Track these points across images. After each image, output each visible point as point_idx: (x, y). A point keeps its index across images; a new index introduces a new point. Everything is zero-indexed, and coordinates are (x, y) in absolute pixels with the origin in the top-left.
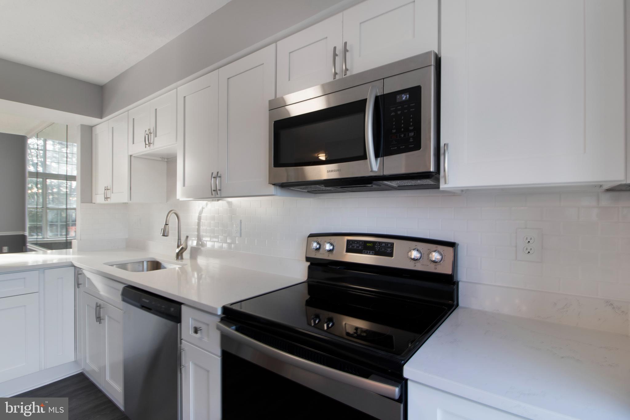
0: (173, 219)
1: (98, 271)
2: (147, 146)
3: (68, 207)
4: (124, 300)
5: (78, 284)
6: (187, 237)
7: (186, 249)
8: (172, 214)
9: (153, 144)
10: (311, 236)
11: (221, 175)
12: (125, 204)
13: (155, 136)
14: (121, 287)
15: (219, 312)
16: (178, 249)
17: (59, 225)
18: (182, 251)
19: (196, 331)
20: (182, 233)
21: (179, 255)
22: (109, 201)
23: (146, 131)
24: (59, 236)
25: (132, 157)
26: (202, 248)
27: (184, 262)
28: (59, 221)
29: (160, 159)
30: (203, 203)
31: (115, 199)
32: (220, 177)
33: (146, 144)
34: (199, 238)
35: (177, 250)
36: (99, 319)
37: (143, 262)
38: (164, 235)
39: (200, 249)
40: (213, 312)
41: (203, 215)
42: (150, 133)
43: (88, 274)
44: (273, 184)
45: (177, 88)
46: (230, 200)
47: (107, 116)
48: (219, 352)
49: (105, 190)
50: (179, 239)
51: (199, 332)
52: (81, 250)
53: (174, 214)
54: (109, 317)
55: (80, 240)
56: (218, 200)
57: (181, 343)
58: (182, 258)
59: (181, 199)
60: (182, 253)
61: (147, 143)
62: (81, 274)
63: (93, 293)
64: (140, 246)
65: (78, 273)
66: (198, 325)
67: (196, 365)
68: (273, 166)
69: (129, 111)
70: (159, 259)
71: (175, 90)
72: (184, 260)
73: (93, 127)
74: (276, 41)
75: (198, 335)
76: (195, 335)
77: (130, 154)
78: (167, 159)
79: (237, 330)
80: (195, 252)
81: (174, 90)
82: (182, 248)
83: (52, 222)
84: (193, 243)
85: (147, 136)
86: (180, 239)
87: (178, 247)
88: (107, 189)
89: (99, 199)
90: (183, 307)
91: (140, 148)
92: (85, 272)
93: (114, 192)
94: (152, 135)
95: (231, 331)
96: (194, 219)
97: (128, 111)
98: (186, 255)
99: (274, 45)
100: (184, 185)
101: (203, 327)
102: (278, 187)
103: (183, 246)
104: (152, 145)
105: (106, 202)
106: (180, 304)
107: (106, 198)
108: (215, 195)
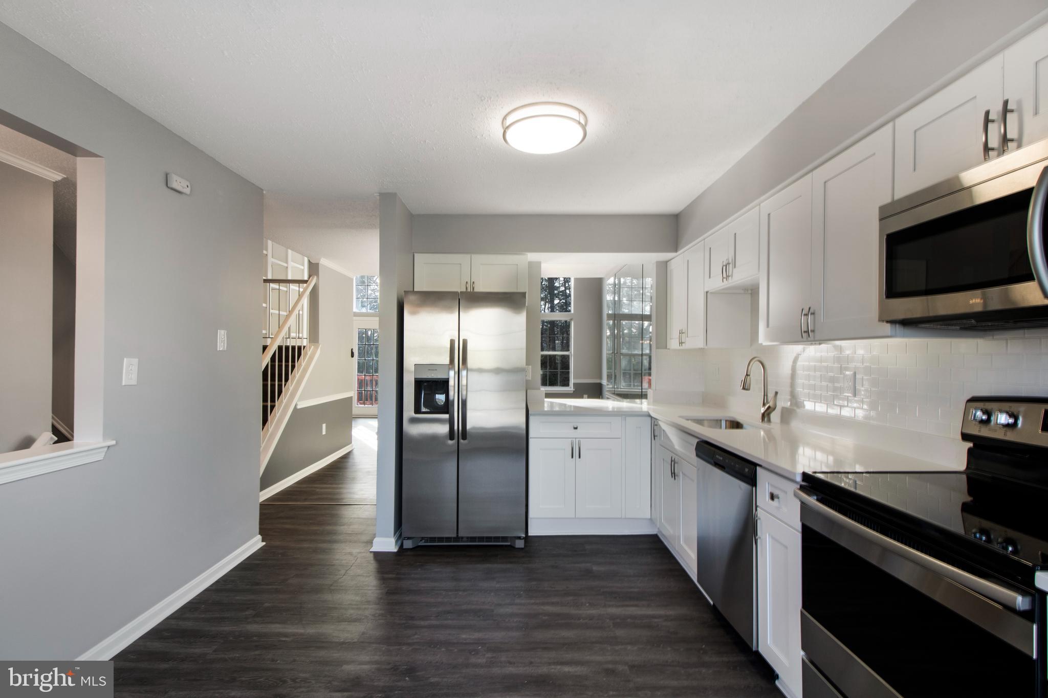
0: (756, 369)
1: (674, 423)
2: (725, 280)
3: (644, 353)
4: (697, 455)
5: (654, 436)
6: (776, 393)
7: (774, 409)
8: (756, 361)
9: (732, 277)
10: (973, 400)
11: (814, 310)
12: (701, 349)
13: (734, 266)
14: (695, 441)
15: (799, 478)
16: (763, 408)
17: (632, 374)
18: (768, 411)
19: (772, 497)
20: (769, 387)
21: (766, 416)
22: (684, 347)
23: (723, 262)
24: (632, 387)
25: (708, 294)
26: (798, 410)
27: (772, 426)
28: (632, 370)
29: (742, 292)
30: (798, 348)
31: (690, 344)
32: (813, 314)
33: (723, 278)
34: (793, 396)
35: (763, 410)
36: (674, 474)
37: (721, 420)
38: (744, 388)
39: (794, 410)
40: (792, 477)
41: (800, 363)
42: (729, 264)
43: (664, 426)
44: (887, 322)
45: (760, 205)
46: (838, 343)
47: (683, 248)
48: (799, 526)
49: (680, 333)
50: (765, 395)
51: (776, 500)
52: (656, 401)
53: (758, 363)
54: (684, 474)
55: (656, 390)
56: (820, 344)
57: (756, 510)
58: (769, 421)
59: (764, 344)
60: (769, 415)
61: (725, 276)
62: (656, 425)
63: (669, 447)
64: (718, 401)
65: (654, 422)
66: (776, 492)
67: (773, 538)
68: (884, 297)
69: (706, 240)
70: (739, 419)
71: (758, 207)
72: (772, 424)
73: (668, 261)
74: (893, 119)
75: (775, 503)
76: (771, 501)
77: (706, 290)
78: (752, 290)
79: (818, 500)
80: (787, 415)
81: (755, 209)
82: (769, 407)
83: (625, 370)
84: (783, 402)
85: (724, 267)
86: (767, 396)
87: (764, 405)
88: (681, 332)
89: (673, 344)
90: (758, 468)
91: (716, 283)
92: (660, 423)
93: (689, 336)
94: (731, 265)
95: (812, 501)
96: (786, 368)
97: (704, 239)
98: (775, 416)
99: (890, 125)
100: (768, 326)
101: (781, 495)
102: (897, 325)
103: (771, 404)
104: (730, 278)
105: (681, 348)
106: (755, 465)
107: (681, 343)
108: (807, 338)
